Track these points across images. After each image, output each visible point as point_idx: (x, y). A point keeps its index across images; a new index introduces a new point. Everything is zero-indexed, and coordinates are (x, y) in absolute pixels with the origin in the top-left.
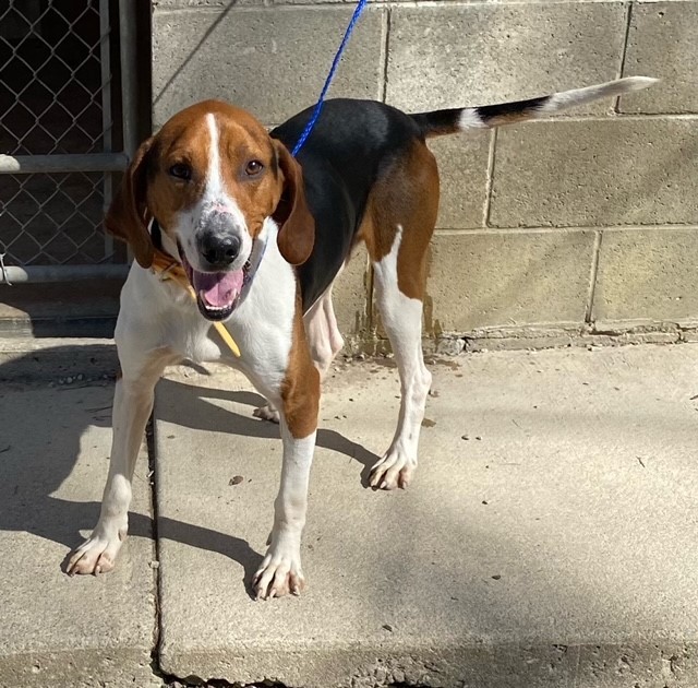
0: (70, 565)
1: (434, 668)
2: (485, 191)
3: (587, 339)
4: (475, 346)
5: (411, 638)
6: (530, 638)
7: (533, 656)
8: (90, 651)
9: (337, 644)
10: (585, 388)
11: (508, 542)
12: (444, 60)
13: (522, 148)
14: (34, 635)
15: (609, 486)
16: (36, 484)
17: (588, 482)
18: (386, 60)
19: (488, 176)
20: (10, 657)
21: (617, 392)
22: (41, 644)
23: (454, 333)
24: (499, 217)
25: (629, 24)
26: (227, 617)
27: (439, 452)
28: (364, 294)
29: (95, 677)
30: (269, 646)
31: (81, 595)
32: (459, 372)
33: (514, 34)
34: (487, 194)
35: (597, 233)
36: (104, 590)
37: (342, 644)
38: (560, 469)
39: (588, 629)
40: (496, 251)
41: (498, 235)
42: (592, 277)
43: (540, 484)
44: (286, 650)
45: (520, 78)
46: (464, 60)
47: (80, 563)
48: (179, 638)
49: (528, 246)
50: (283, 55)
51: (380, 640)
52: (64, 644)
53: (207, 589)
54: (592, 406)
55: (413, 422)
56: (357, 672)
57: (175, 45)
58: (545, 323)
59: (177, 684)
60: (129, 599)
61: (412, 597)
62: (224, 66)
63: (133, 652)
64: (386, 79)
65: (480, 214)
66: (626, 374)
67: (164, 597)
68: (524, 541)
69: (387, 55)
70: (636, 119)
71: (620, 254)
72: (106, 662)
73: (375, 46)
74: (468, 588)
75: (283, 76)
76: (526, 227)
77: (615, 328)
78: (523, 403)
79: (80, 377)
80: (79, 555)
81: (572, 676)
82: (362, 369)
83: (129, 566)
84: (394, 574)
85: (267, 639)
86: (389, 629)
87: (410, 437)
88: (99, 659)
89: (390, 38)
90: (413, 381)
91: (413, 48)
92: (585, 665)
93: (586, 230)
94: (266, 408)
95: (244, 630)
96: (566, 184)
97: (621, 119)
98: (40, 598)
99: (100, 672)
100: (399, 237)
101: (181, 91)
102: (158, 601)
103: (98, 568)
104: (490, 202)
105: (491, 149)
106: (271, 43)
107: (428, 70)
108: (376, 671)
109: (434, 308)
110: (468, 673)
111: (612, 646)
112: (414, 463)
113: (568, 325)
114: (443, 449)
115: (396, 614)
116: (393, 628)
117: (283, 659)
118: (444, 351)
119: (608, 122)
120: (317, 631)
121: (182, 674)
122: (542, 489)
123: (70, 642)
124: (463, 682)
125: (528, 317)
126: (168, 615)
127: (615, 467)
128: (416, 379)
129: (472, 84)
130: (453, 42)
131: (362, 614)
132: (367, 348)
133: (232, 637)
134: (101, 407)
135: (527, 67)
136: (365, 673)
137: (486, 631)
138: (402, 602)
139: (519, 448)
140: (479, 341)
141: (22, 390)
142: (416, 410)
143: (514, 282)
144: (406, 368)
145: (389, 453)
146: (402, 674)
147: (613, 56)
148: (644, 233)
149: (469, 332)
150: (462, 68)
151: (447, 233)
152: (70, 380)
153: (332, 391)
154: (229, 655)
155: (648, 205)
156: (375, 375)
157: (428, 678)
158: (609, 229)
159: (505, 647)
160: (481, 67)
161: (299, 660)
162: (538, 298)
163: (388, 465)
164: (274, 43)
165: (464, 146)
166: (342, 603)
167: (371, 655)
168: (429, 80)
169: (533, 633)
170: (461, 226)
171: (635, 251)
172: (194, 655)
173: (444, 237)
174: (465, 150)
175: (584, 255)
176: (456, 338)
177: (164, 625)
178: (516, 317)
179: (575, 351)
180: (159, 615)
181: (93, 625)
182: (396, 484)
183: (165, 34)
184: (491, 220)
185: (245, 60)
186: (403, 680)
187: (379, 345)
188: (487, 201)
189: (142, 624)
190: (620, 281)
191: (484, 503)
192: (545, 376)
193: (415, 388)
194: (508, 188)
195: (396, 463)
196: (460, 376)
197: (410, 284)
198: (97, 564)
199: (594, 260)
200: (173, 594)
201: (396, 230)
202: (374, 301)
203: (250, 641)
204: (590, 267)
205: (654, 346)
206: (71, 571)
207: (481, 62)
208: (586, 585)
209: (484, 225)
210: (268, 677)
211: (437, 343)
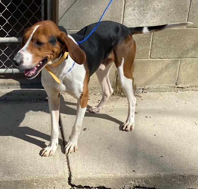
0: (42, 154)
1: (147, 182)
2: (150, 48)
3: (176, 89)
4: (145, 91)
5: (141, 174)
6: (174, 173)
7: (174, 179)
8: (51, 178)
9: (120, 176)
10: (177, 103)
11: (163, 146)
12: (140, 12)
13: (160, 36)
14: (35, 174)
15: (188, 131)
16: (28, 130)
17: (182, 129)
18: (124, 12)
19: (151, 44)
20: (28, 180)
21: (186, 104)
22: (37, 176)
23: (140, 87)
24: (153, 55)
25: (191, 2)
26: (89, 168)
27: (140, 121)
28: (115, 77)
29: (52, 186)
30: (102, 176)
31: (46, 162)
32: (142, 98)
33: (159, 5)
34: (150, 49)
35: (180, 60)
36: (53, 161)
37: (122, 176)
38: (174, 126)
39: (189, 171)
40: (152, 65)
41: (153, 61)
42: (178, 73)
43: (169, 130)
44: (106, 178)
45: (161, 17)
46: (145, 12)
47: (45, 153)
48: (76, 175)
49: (161, 64)
50: (96, 9)
51: (132, 174)
52: (43, 177)
53: (82, 160)
54: (180, 108)
55: (133, 112)
56: (126, 184)
57: (65, 6)
58: (165, 85)
59: (75, 187)
60: (60, 164)
61: (140, 162)
62: (79, 13)
63: (63, 178)
64: (124, 17)
65: (148, 54)
66: (188, 99)
67: (70, 163)
68: (167, 146)
69: (124, 10)
70: (191, 28)
71: (186, 66)
72: (55, 181)
73: (121, 7)
74: (155, 160)
75: (95, 15)
76: (160, 58)
77: (184, 86)
78: (161, 107)
79: (35, 100)
80: (45, 151)
81: (185, 184)
82: (115, 98)
83: (58, 154)
84: (133, 156)
85: (101, 175)
86: (135, 171)
87: (132, 116)
88: (53, 181)
89: (125, 5)
90: (131, 101)
91: (132, 8)
92: (188, 181)
93: (177, 59)
94: (90, 109)
95: (94, 172)
96: (172, 47)
97: (187, 29)
98: (35, 163)
99: (53, 184)
100: (123, 61)
101: (66, 20)
102: (68, 164)
103: (50, 154)
104: (151, 51)
105: (152, 36)
106: (92, 6)
107: (135, 14)
108: (131, 183)
109: (134, 81)
110: (156, 183)
111: (196, 176)
112: (134, 123)
113: (171, 86)
114: (141, 120)
115: (136, 167)
116: (136, 171)
117: (105, 180)
118: (137, 92)
119: (184, 29)
120: (115, 172)
121: (77, 185)
122: (170, 131)
123: (45, 176)
124: (155, 186)
125: (160, 83)
126: (72, 168)
127: (189, 125)
128: (132, 100)
129: (147, 18)
130: (143, 7)
131: (126, 167)
132: (115, 92)
133: (91, 174)
134: (42, 108)
135: (163, 14)
136: (128, 184)
137: (161, 172)
138: (137, 164)
139: (162, 120)
140: (146, 90)
141: (19, 103)
142: (133, 108)
143: (157, 73)
144: (129, 98)
145: (127, 121)
146: (138, 184)
147: (186, 11)
148: (192, 60)
149: (144, 87)
150: (145, 14)
151: (139, 60)
152: (33, 101)
153: (107, 104)
154: (90, 179)
155: (194, 53)
156: (119, 99)
157: (145, 185)
158: (183, 59)
159: (167, 176)
160: (150, 14)
161: (110, 181)
162: (163, 78)
163: (127, 124)
164: (93, 6)
165: (145, 36)
166: (120, 164)
167: (130, 179)
168: (135, 17)
169: (174, 172)
170: (143, 58)
171: (190, 65)
172: (80, 179)
173: (138, 61)
174: (145, 37)
175: (176, 66)
176: (140, 89)
177: (71, 171)
178: (157, 83)
179: (173, 93)
180: (69, 168)
181: (51, 171)
182: (130, 130)
183: (62, 3)
184: (151, 56)
185: (84, 11)
186: (138, 185)
187: (119, 91)
188: (150, 51)
189: (65, 170)
190: (185, 73)
191: (155, 135)
192: (166, 100)
193: (132, 103)
194: (156, 47)
195: (129, 124)
196: (142, 100)
197: (128, 75)
198: (50, 153)
199: (179, 68)
200: (72, 162)
201: (122, 59)
202: (118, 79)
203: (96, 175)
204: (177, 70)
205: (194, 91)
206: (43, 155)
207: (150, 12)
208: (186, 158)
209: (149, 58)
210: (101, 185)
211: (135, 90)
